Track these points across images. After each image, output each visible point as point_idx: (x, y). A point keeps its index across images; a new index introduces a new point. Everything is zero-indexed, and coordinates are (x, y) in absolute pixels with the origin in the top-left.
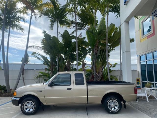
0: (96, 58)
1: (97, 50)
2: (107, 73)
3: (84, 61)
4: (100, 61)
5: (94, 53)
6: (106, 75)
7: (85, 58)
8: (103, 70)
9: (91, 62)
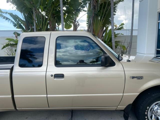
0: (93, 15)
1: (96, 2)
2: (109, 39)
3: (75, 21)
4: (100, 21)
5: (92, 7)
6: (108, 42)
7: (78, 16)
8: (104, 35)
9: (87, 24)
